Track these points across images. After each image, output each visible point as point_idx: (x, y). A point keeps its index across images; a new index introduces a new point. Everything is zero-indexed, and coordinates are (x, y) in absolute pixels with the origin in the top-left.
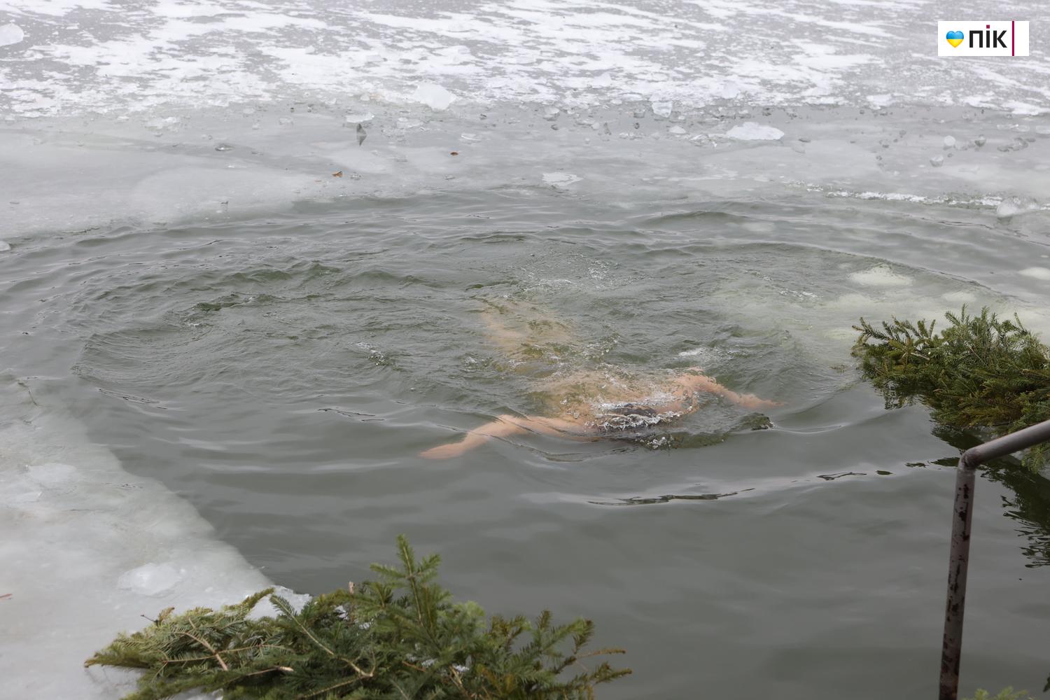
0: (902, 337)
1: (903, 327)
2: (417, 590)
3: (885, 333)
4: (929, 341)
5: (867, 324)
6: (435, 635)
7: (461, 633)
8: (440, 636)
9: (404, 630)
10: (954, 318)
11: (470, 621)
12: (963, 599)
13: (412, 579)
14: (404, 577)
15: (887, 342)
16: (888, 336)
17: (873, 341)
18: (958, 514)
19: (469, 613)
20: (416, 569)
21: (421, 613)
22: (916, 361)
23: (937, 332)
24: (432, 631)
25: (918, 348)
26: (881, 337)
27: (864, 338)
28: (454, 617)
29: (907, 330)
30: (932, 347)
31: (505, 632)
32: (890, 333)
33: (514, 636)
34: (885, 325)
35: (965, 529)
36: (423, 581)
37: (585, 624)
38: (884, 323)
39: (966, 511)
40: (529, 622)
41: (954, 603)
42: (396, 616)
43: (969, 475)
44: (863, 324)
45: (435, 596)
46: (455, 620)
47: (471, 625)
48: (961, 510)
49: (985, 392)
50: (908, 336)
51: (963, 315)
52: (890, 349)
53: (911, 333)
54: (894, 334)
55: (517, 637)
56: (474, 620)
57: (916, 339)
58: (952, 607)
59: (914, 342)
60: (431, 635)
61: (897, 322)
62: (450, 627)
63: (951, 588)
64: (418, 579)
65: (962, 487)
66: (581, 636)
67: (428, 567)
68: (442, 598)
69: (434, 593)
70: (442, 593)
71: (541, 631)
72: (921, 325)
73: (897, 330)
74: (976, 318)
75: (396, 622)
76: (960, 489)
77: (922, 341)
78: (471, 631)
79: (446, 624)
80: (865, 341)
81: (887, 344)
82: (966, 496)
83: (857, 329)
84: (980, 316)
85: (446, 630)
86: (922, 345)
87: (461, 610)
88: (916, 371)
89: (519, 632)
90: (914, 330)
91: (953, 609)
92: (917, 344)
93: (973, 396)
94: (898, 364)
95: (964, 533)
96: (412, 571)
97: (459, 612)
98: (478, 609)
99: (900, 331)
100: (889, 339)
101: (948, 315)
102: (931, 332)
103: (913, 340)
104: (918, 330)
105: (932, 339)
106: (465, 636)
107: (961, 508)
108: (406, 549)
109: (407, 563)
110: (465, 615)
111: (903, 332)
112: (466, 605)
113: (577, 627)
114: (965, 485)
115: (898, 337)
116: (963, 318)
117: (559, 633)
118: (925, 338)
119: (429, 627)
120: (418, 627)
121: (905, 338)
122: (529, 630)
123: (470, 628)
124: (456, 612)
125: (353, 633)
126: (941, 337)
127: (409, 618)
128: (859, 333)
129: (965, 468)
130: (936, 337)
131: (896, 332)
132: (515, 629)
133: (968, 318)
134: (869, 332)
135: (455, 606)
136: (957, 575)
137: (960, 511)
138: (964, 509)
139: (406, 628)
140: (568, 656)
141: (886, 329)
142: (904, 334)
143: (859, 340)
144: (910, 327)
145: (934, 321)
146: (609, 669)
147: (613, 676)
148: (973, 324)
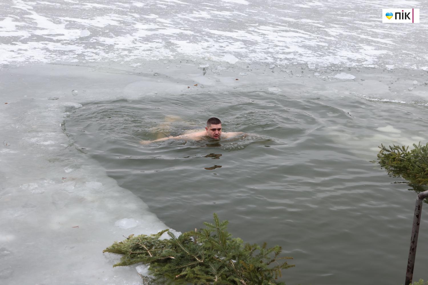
0: (396, 151)
1: (397, 148)
2: (220, 233)
5: (384, 146)
6: (226, 249)
7: (235, 249)
8: (227, 249)
9: (215, 247)
10: (416, 146)
11: (238, 245)
12: (416, 247)
13: (218, 229)
14: (215, 228)
15: (391, 153)
16: (391, 151)
17: (385, 153)
18: (416, 216)
19: (238, 242)
20: (220, 225)
21: (221, 241)
22: (401, 160)
23: (409, 150)
24: (224, 247)
25: (402, 156)
26: (388, 151)
28: (232, 243)
29: (398, 149)
30: (407, 155)
31: (250, 249)
32: (392, 150)
33: (253, 250)
34: (390, 147)
35: (418, 221)
36: (222, 230)
37: (279, 248)
38: (390, 146)
40: (259, 246)
41: (413, 248)
42: (212, 241)
43: (420, 202)
44: (382, 146)
45: (226, 235)
46: (233, 244)
47: (238, 246)
49: (426, 173)
50: (398, 151)
51: (419, 145)
52: (392, 155)
53: (399, 150)
54: (393, 150)
55: (254, 251)
56: (240, 244)
57: (401, 152)
59: (401, 153)
60: (224, 249)
61: (394, 146)
62: (231, 246)
63: (412, 242)
64: (220, 229)
65: (418, 206)
66: (277, 252)
67: (224, 225)
68: (228, 236)
69: (226, 234)
70: (229, 234)
71: (263, 250)
72: (403, 148)
74: (424, 146)
75: (212, 243)
78: (238, 248)
79: (230, 245)
80: (383, 152)
81: (391, 154)
82: (419, 209)
83: (380, 148)
85: (229, 247)
87: (235, 240)
88: (401, 164)
89: (255, 249)
90: (401, 149)
91: (412, 250)
92: (401, 154)
93: (421, 174)
94: (394, 161)
95: (417, 223)
96: (218, 226)
97: (234, 241)
98: (241, 241)
99: (396, 149)
100: (391, 152)
101: (414, 145)
102: (407, 150)
103: (400, 153)
105: (407, 153)
106: (236, 250)
108: (217, 218)
109: (216, 223)
110: (236, 243)
112: (237, 239)
113: (276, 249)
115: (394, 151)
117: (270, 251)
118: (404, 152)
119: (224, 246)
120: (219, 246)
121: (397, 152)
122: (259, 249)
123: (238, 247)
124: (233, 241)
125: (196, 247)
126: (410, 152)
127: (216, 242)
128: (381, 149)
129: (419, 199)
131: (394, 149)
132: (254, 248)
133: (421, 146)
134: (384, 149)
135: (233, 239)
136: (414, 238)
137: (416, 214)
138: (418, 214)
139: (215, 246)
140: (272, 259)
141: (390, 148)
142: (397, 150)
143: (380, 152)
144: (399, 148)
145: (408, 146)
146: (287, 264)
147: (288, 267)
148: (423, 148)
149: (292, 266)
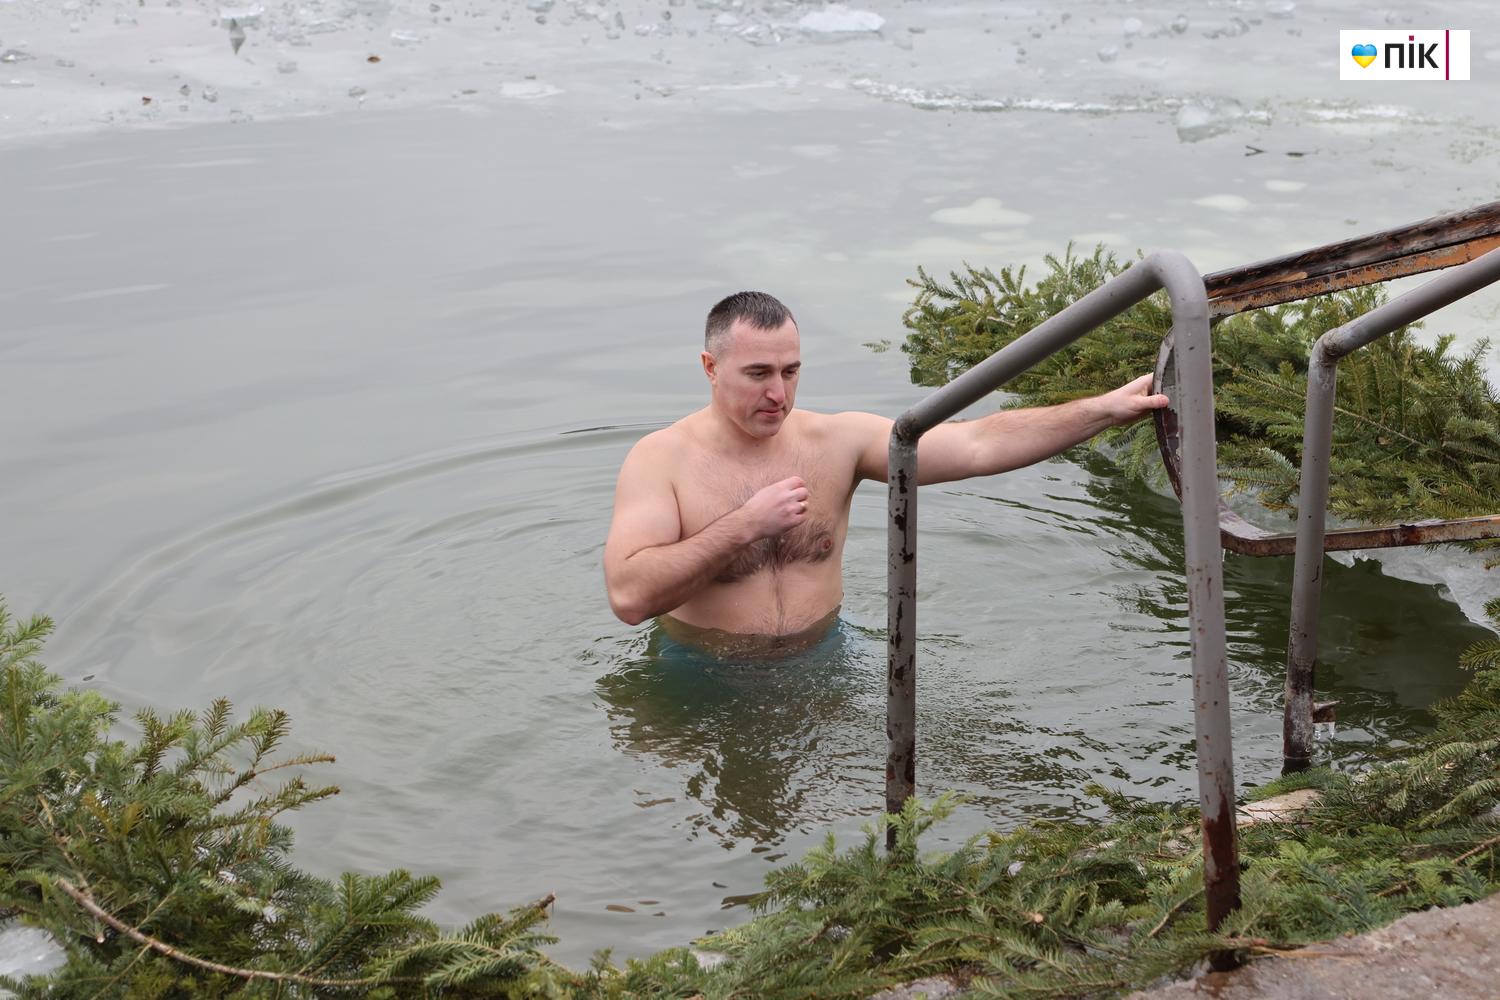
0: (980, 294)
1: (980, 279)
3: (955, 290)
4: (1017, 298)
5: (928, 276)
7: (64, 740)
8: (26, 746)
10: (1056, 263)
11: (82, 721)
12: (912, 659)
15: (956, 302)
16: (958, 293)
17: (936, 303)
18: (893, 520)
19: (82, 708)
22: (996, 330)
23: (1029, 286)
25: (1003, 311)
26: (949, 295)
27: (924, 298)
28: (59, 715)
29: (987, 283)
30: (1020, 307)
32: (964, 291)
34: (954, 277)
35: (905, 543)
36: (14, 659)
37: (275, 717)
39: (905, 513)
41: (897, 666)
43: (905, 455)
44: (923, 276)
46: (59, 720)
47: (83, 727)
48: (897, 513)
49: (1080, 368)
50: (988, 292)
51: (1068, 257)
52: (960, 313)
53: (992, 286)
54: (968, 291)
57: (999, 296)
58: (894, 672)
59: (996, 301)
61: (971, 272)
62: (49, 730)
63: (892, 642)
65: (897, 475)
66: (265, 738)
67: (26, 636)
68: (43, 684)
69: (33, 675)
72: (1006, 275)
73: (974, 283)
74: (1086, 261)
77: (1007, 299)
79: (39, 726)
80: (926, 302)
81: (956, 307)
82: (903, 490)
84: (1091, 257)
85: (39, 736)
87: (73, 705)
90: (997, 283)
91: (895, 676)
92: (1002, 303)
93: (1062, 373)
94: (967, 334)
95: (904, 550)
97: (69, 708)
99: (977, 285)
100: (961, 298)
101: (1049, 258)
102: (1020, 283)
103: (995, 298)
104: (1002, 282)
105: (1022, 296)
106: (70, 745)
107: (897, 510)
110: (75, 712)
111: (982, 285)
112: (82, 695)
114: (901, 472)
115: (973, 295)
116: (1068, 261)
118: (1013, 294)
121: (985, 295)
123: (81, 731)
124: (65, 709)
126: (1034, 291)
129: (898, 442)
130: (1027, 292)
131: (970, 286)
132: (168, 733)
133: (1074, 260)
134: (931, 288)
135: (64, 698)
136: (898, 620)
137: (895, 514)
138: (902, 511)
140: (242, 769)
141: (957, 283)
142: (983, 290)
143: (918, 302)
144: (990, 279)
145: (1024, 266)
146: (301, 787)
147: (307, 799)
148: (1081, 269)
149: (325, 794)
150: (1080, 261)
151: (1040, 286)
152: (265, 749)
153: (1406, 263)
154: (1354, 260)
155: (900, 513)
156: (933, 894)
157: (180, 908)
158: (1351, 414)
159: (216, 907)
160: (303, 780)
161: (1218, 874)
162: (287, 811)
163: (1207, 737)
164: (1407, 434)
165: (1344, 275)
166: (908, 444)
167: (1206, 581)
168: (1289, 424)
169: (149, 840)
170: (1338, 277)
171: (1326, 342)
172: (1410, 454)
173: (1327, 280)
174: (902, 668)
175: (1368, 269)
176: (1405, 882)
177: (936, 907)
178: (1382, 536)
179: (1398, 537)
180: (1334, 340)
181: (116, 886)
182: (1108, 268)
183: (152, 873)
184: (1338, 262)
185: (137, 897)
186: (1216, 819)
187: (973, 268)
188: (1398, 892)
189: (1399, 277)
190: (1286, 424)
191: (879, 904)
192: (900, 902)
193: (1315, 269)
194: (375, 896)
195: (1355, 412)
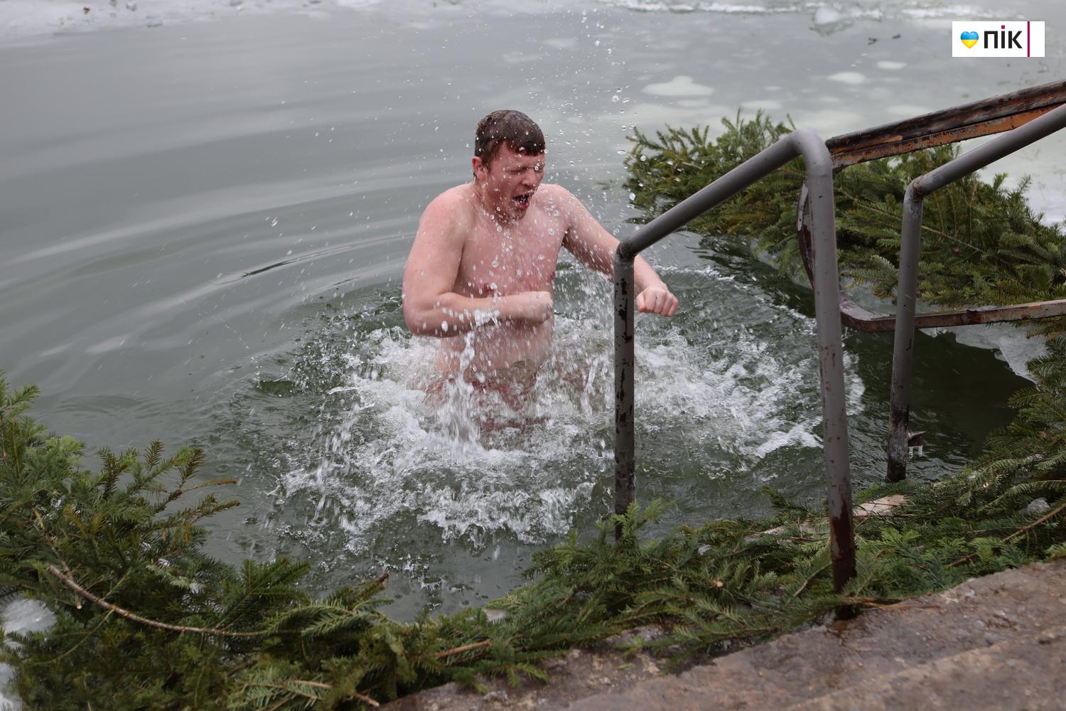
0: (678, 146)
1: (677, 136)
3: (660, 143)
4: (703, 149)
5: (641, 134)
6: (20, 474)
7: (49, 470)
8: (24, 475)
10: (730, 124)
11: (62, 457)
12: (631, 408)
15: (660, 152)
16: (662, 145)
17: (647, 153)
18: (618, 313)
19: (61, 448)
22: (688, 172)
23: (712, 140)
24: (16, 470)
25: (694, 158)
26: (655, 147)
27: (638, 150)
28: (45, 453)
29: (682, 138)
30: (706, 155)
32: (666, 144)
33: (117, 471)
34: (659, 134)
35: (626, 329)
36: (13, 415)
37: (192, 454)
38: (658, 132)
39: (626, 308)
41: (621, 413)
43: (626, 268)
44: (637, 134)
46: (45, 457)
47: (62, 461)
49: (747, 198)
50: (683, 145)
51: (738, 120)
52: (662, 159)
53: (686, 141)
54: (669, 144)
56: (66, 455)
57: (690, 147)
58: (619, 417)
59: (689, 151)
61: (671, 131)
62: (38, 464)
63: (618, 396)
65: (620, 282)
66: (187, 468)
67: (20, 399)
68: (34, 432)
69: (26, 425)
72: (695, 132)
73: (673, 139)
74: (751, 122)
76: (617, 284)
77: (696, 150)
78: (61, 467)
80: (638, 152)
81: (660, 155)
82: (624, 292)
83: (632, 140)
84: (754, 120)
86: (697, 154)
87: (55, 445)
88: (685, 182)
90: (689, 138)
91: (620, 420)
92: (693, 152)
93: (735, 203)
95: (625, 333)
97: (51, 448)
99: (675, 139)
100: (664, 149)
101: (725, 121)
102: (705, 139)
103: (687, 149)
104: (692, 137)
105: (706, 147)
107: (621, 306)
110: (57, 451)
111: (679, 140)
112: (60, 440)
113: (181, 457)
114: (623, 280)
115: (672, 145)
116: (738, 122)
117: (164, 464)
118: (700, 146)
119: (14, 465)
121: (681, 147)
123: (61, 464)
124: (49, 448)
126: (715, 144)
128: (631, 147)
130: (710, 145)
131: (670, 140)
132: (121, 464)
133: (742, 122)
134: (643, 142)
135: (48, 441)
136: (622, 381)
137: (619, 309)
138: (624, 306)
140: (173, 489)
141: (660, 138)
142: (679, 143)
143: (634, 153)
144: (685, 135)
145: (708, 127)
146: (214, 501)
147: (218, 509)
148: (747, 128)
149: (229, 506)
150: (746, 123)
151: (719, 140)
152: (188, 475)
153: (970, 129)
154: (934, 128)
155: (622, 308)
156: (647, 570)
157: (132, 584)
158: (935, 231)
159: (157, 583)
160: (214, 497)
161: (841, 554)
162: (204, 517)
163: (832, 461)
164: (973, 244)
165: (928, 138)
166: (627, 261)
167: (831, 355)
168: (892, 238)
169: (110, 538)
170: (924, 139)
171: (915, 185)
172: (975, 259)
173: (916, 142)
174: (625, 414)
175: (944, 134)
176: (968, 556)
177: (650, 577)
178: (955, 318)
179: (965, 318)
180: (921, 184)
181: (88, 570)
182: (766, 127)
183: (112, 560)
184: (923, 129)
185: (103, 578)
186: (839, 517)
187: (672, 128)
188: (963, 563)
189: (966, 139)
190: (890, 238)
191: (611, 577)
192: (625, 575)
193: (907, 134)
194: (266, 575)
195: (938, 230)
